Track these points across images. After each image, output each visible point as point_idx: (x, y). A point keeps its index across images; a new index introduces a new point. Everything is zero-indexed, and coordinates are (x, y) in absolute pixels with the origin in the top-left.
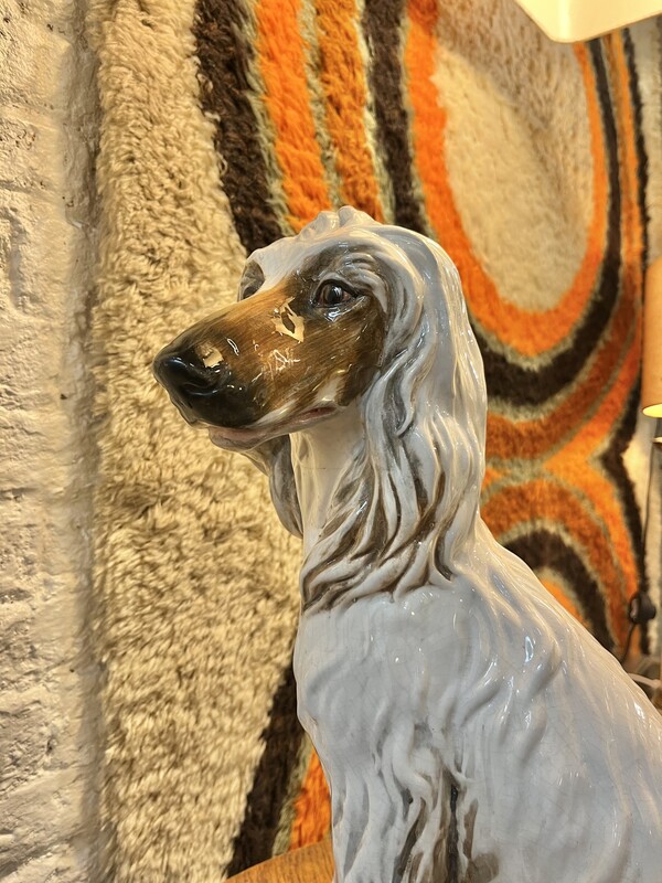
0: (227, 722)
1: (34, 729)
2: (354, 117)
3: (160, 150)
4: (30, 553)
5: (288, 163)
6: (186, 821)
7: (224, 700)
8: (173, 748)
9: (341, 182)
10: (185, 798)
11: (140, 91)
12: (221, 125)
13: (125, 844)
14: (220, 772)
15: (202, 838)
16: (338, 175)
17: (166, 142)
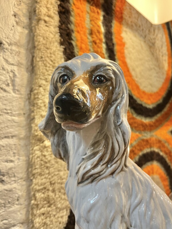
1: (14, 195)
2: (100, 45)
3: (49, 55)
4: (15, 151)
6: (51, 221)
8: (49, 202)
10: (52, 215)
11: (44, 42)
12: (65, 49)
13: (35, 226)
15: (56, 226)
17: (51, 53)
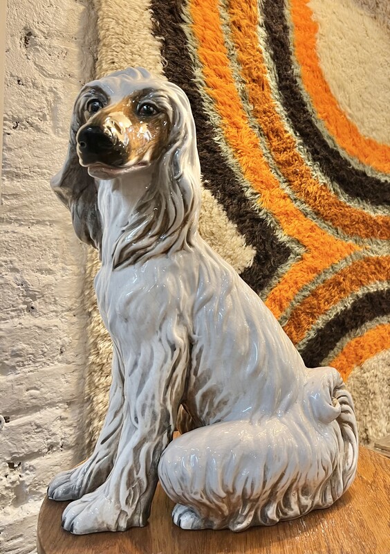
1: (54, 339)
2: (251, 31)
3: (128, 57)
4: (55, 252)
5: (206, 59)
9: (241, 68)
11: (118, 30)
12: (165, 42)
16: (239, 64)
17: (132, 53)
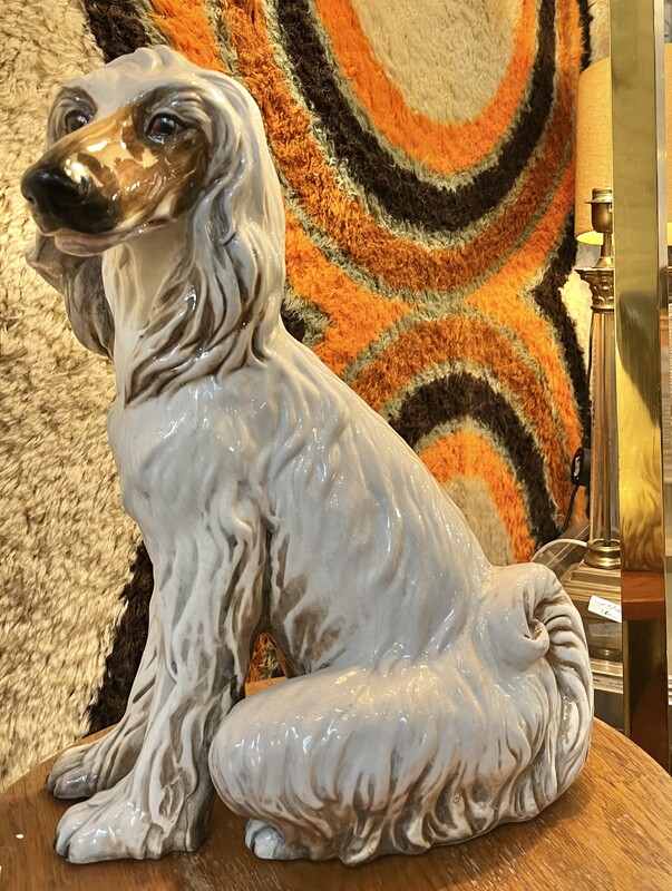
0: (83, 575)
6: (35, 683)
7: (79, 549)
8: (21, 601)
10: (35, 657)
14: (74, 630)
15: (55, 703)
